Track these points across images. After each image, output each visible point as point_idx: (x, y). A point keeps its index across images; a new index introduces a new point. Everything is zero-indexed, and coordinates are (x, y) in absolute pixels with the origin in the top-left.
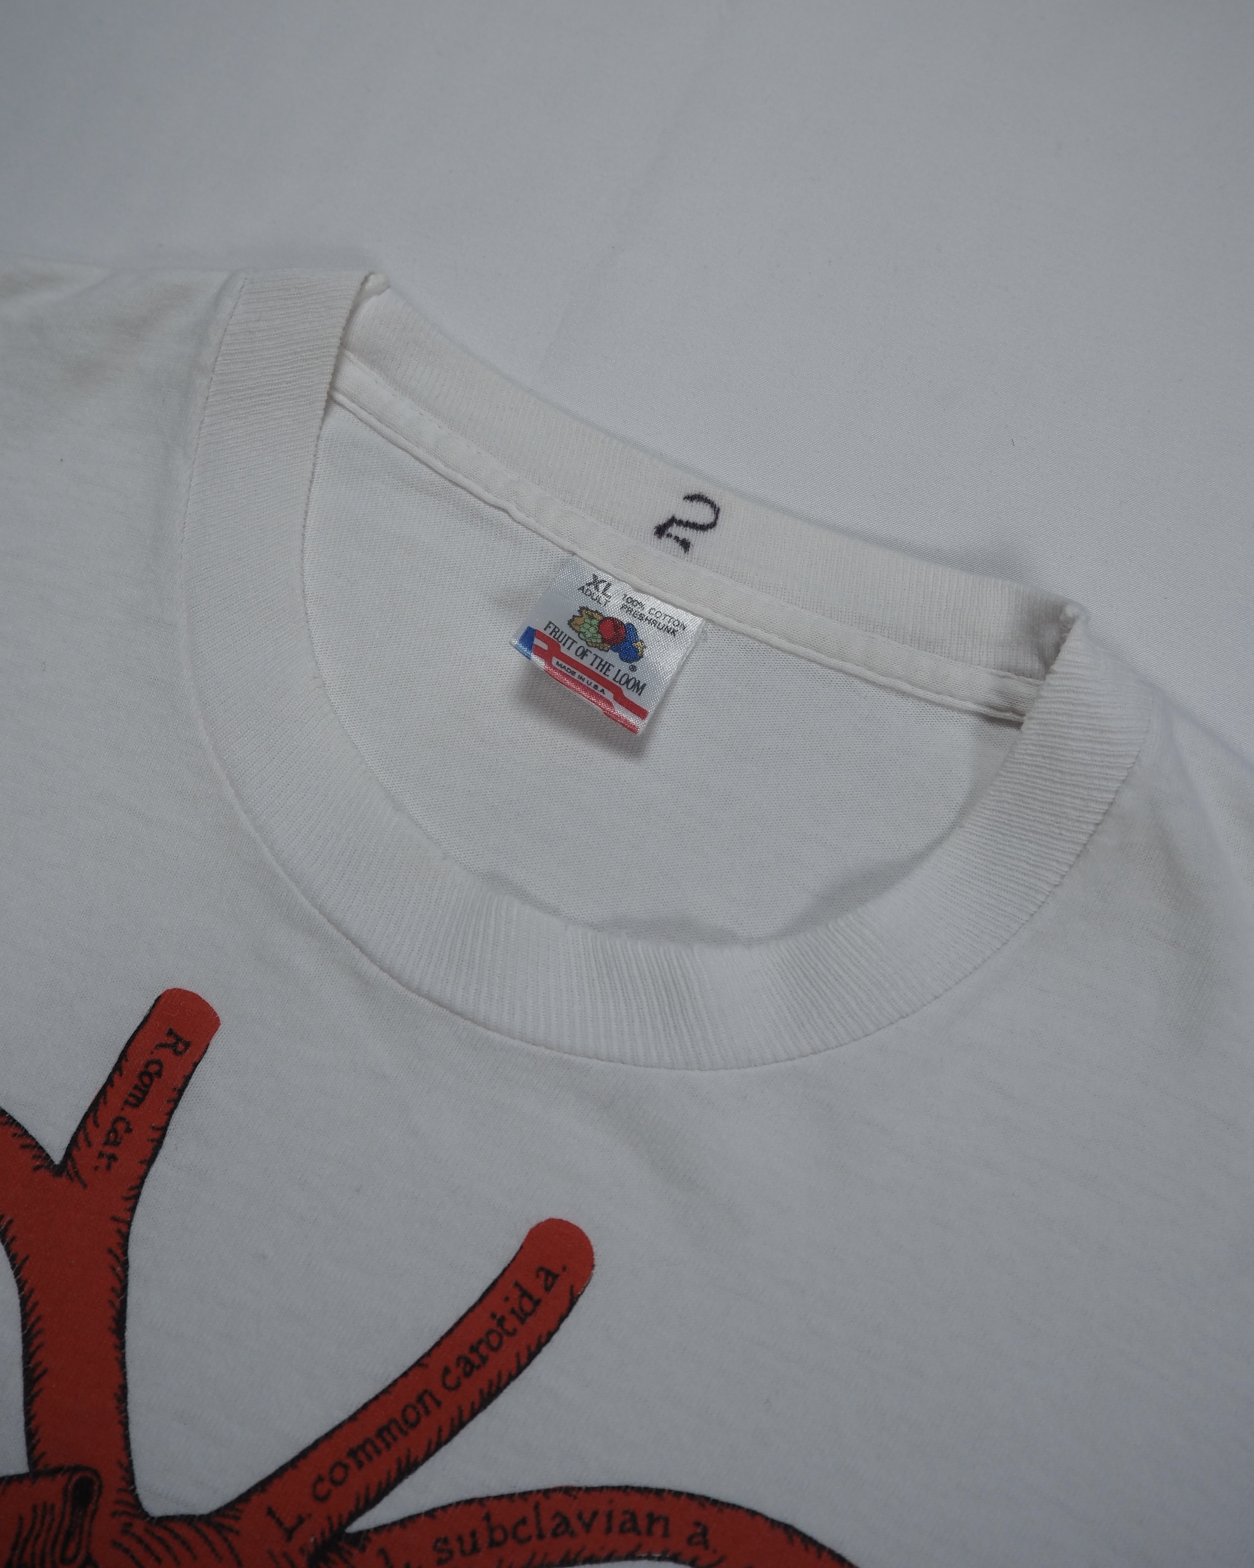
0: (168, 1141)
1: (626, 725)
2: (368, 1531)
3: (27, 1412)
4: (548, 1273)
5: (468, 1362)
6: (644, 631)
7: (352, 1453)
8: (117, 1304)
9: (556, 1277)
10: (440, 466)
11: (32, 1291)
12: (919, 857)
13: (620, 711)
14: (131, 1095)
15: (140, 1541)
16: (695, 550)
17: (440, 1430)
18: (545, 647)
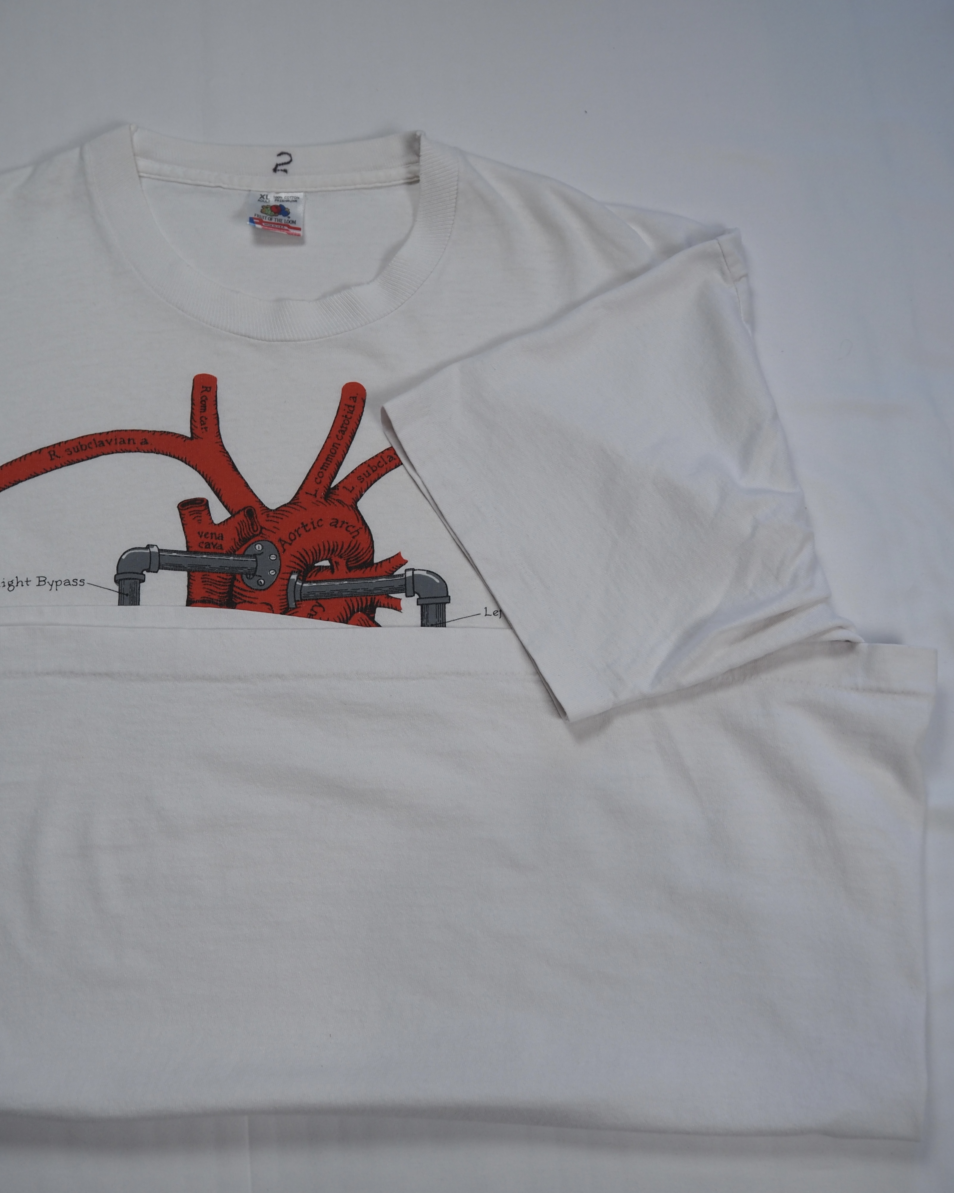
0: (220, 416)
1: (295, 235)
2: (337, 484)
3: (221, 502)
4: (353, 398)
5: (342, 431)
6: (286, 205)
7: (321, 468)
8: (231, 464)
9: (356, 398)
10: (189, 182)
11: (203, 472)
12: (408, 236)
13: (292, 231)
14: (201, 409)
15: (274, 517)
16: (289, 171)
17: (343, 451)
18: (258, 221)
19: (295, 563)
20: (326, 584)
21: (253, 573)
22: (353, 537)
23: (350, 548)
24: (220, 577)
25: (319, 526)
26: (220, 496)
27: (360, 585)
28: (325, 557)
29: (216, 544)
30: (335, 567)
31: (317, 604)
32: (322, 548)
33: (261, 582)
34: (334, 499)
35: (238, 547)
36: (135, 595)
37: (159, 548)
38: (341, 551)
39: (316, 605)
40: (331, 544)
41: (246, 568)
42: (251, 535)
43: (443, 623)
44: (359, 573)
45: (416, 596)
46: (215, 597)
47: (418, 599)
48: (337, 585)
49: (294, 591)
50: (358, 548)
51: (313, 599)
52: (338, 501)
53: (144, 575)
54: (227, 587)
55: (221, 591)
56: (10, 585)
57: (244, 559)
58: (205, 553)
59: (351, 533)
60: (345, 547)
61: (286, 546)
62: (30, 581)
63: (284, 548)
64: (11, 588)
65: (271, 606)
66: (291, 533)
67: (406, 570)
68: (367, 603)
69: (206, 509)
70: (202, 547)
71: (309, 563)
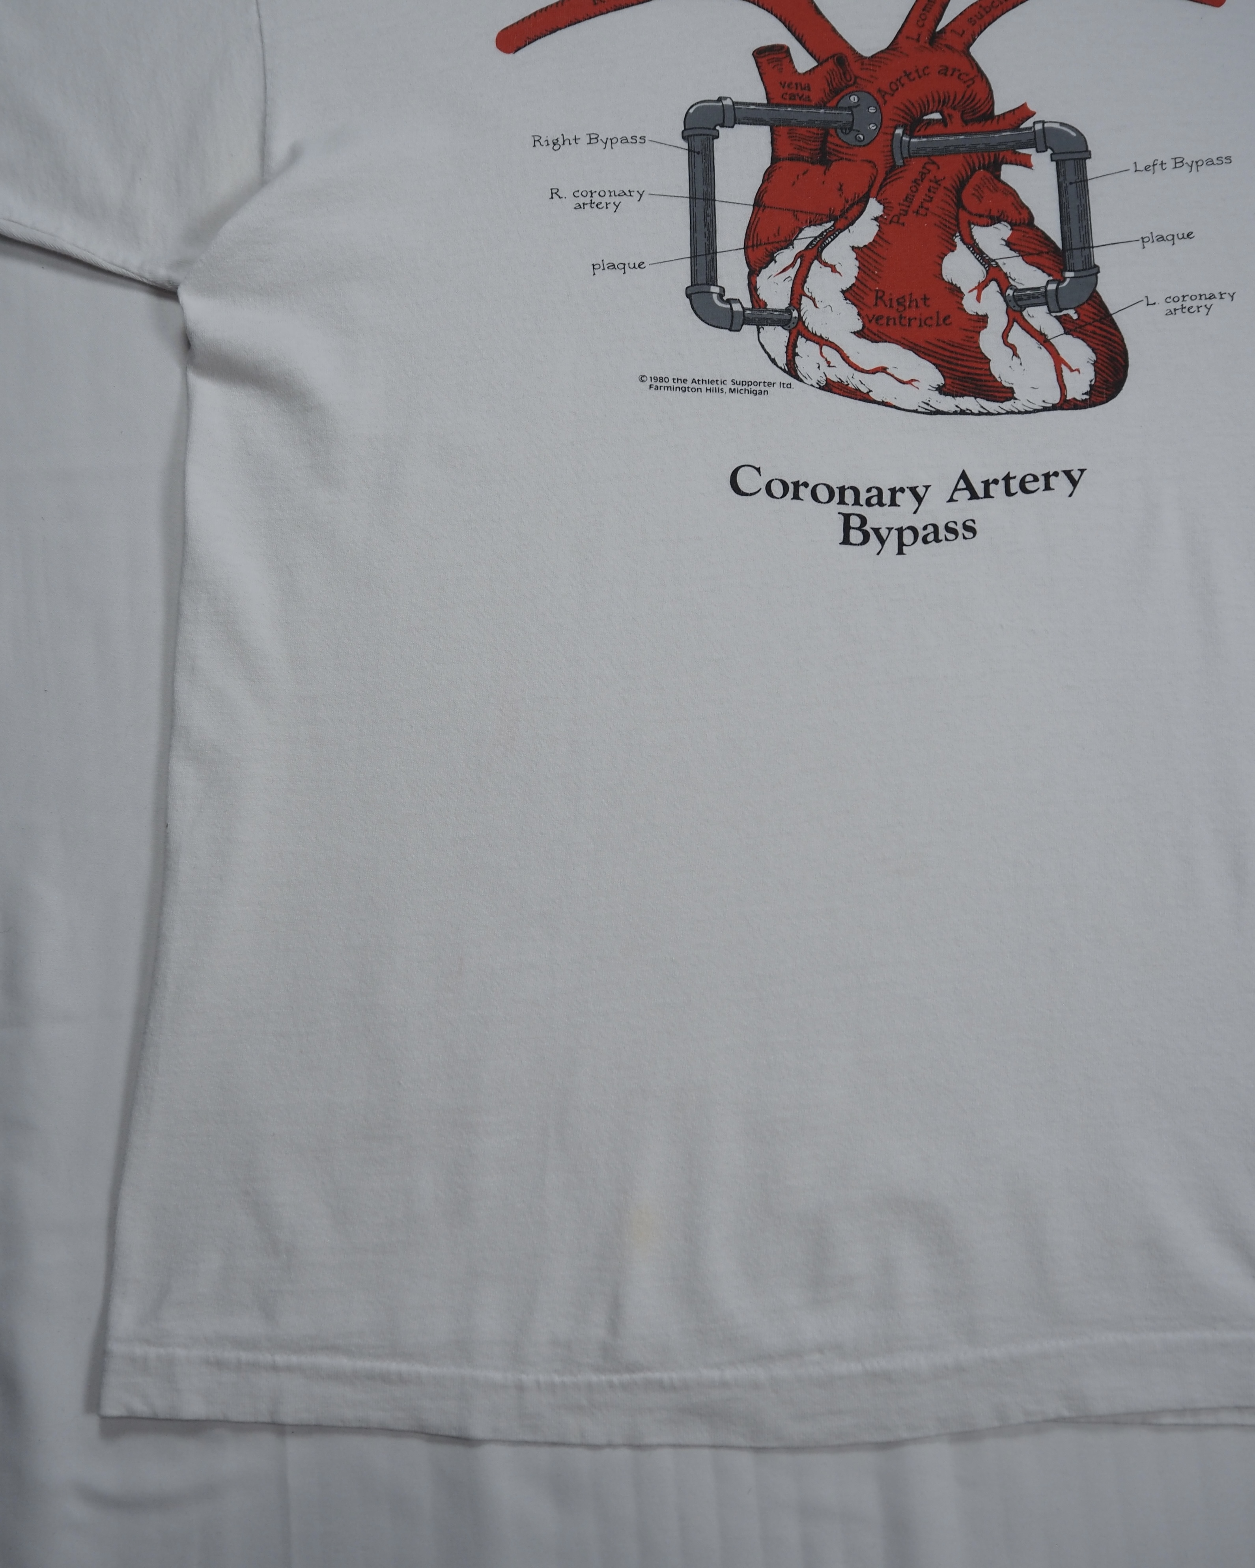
2: (943, 27)
3: (805, 48)
7: (923, 10)
15: (869, 64)
19: (900, 115)
20: (939, 139)
21: (849, 128)
22: (968, 87)
23: (965, 99)
24: (810, 132)
25: (925, 74)
26: (803, 42)
27: (979, 140)
28: (935, 109)
29: (803, 96)
30: (948, 120)
31: (930, 161)
32: (930, 99)
33: (860, 138)
34: (941, 44)
35: (829, 98)
36: (708, 153)
37: (734, 100)
38: (953, 103)
39: (928, 163)
40: (941, 94)
41: (840, 122)
42: (844, 84)
43: (1084, 181)
44: (977, 127)
45: (1049, 152)
46: (805, 154)
47: (1051, 155)
48: (952, 140)
49: (901, 146)
50: (974, 99)
51: (924, 156)
52: (946, 46)
53: (718, 131)
54: (819, 143)
55: (813, 147)
56: (554, 144)
57: (837, 112)
58: (790, 106)
59: (965, 82)
60: (959, 97)
61: (887, 97)
62: (579, 139)
63: (884, 99)
64: (556, 147)
65: (874, 164)
66: (891, 83)
67: (1034, 123)
68: (990, 158)
69: (787, 56)
70: (785, 99)
71: (916, 116)
